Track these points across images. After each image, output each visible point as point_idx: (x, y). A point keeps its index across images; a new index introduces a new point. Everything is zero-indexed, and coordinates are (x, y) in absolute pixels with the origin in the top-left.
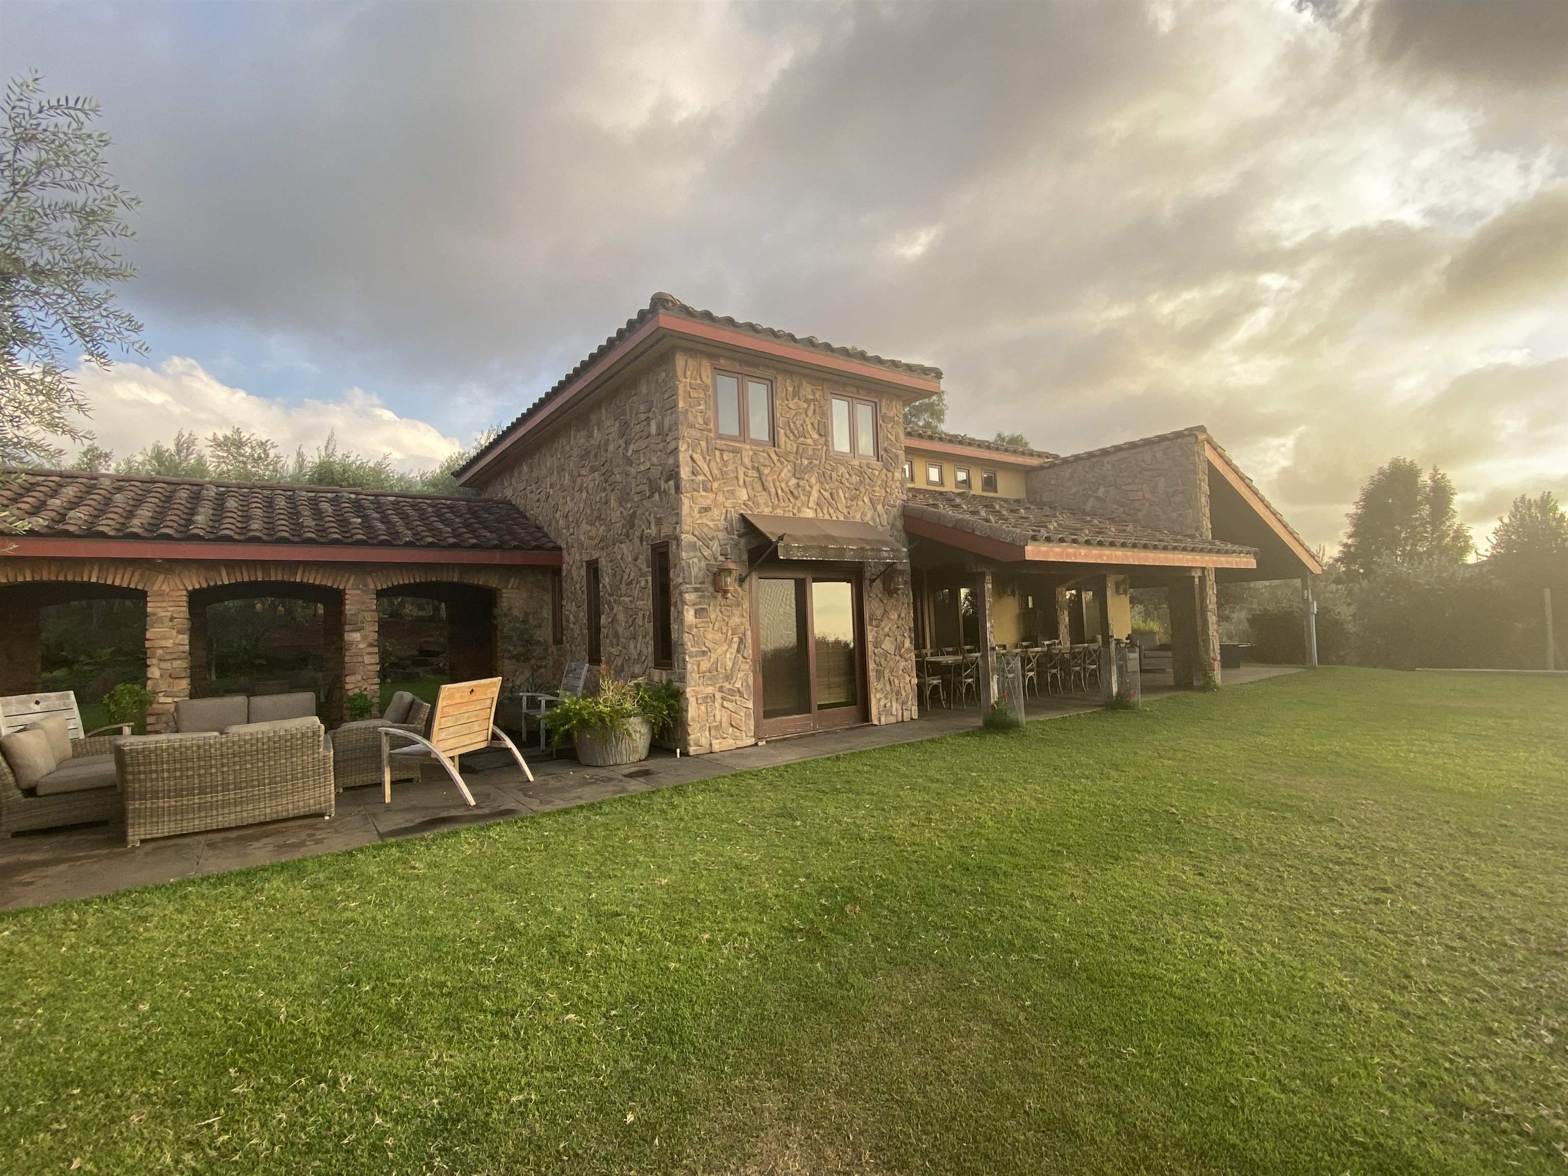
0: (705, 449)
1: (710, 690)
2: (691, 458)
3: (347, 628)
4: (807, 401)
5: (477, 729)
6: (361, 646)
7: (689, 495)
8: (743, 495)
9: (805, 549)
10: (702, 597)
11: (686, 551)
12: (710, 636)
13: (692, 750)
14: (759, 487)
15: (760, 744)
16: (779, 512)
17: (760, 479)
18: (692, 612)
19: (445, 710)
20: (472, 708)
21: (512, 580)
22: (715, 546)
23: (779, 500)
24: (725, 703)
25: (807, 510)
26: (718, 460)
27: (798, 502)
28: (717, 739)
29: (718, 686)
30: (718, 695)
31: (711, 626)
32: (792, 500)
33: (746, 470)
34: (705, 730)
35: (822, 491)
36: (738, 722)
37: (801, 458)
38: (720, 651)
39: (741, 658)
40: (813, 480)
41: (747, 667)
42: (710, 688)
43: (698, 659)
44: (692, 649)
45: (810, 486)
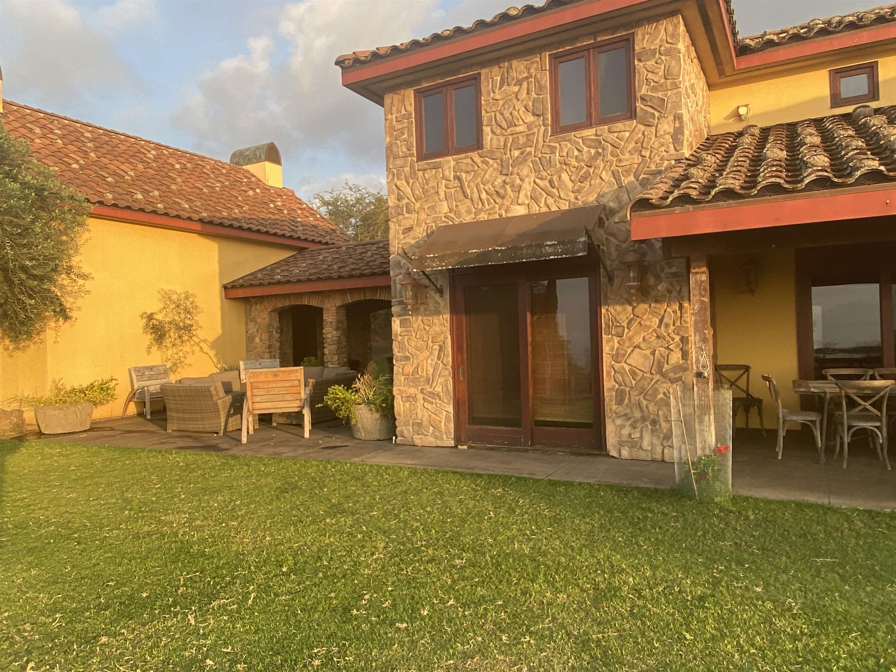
0: (408, 174)
1: (413, 391)
2: (396, 186)
7: (395, 220)
10: (406, 309)
11: (393, 270)
12: (413, 344)
13: (398, 440)
14: (460, 195)
15: (460, 447)
16: (483, 217)
17: (462, 187)
18: (398, 323)
23: (483, 204)
24: (426, 404)
25: (518, 207)
26: (420, 180)
27: (505, 201)
28: (419, 434)
29: (420, 388)
30: (420, 396)
31: (414, 334)
32: (497, 201)
33: (448, 182)
34: (408, 425)
35: (537, 180)
36: (437, 423)
37: (510, 151)
38: (421, 357)
39: (441, 365)
40: (525, 171)
41: (447, 373)
42: (412, 389)
43: (403, 363)
44: (398, 354)
45: (521, 179)
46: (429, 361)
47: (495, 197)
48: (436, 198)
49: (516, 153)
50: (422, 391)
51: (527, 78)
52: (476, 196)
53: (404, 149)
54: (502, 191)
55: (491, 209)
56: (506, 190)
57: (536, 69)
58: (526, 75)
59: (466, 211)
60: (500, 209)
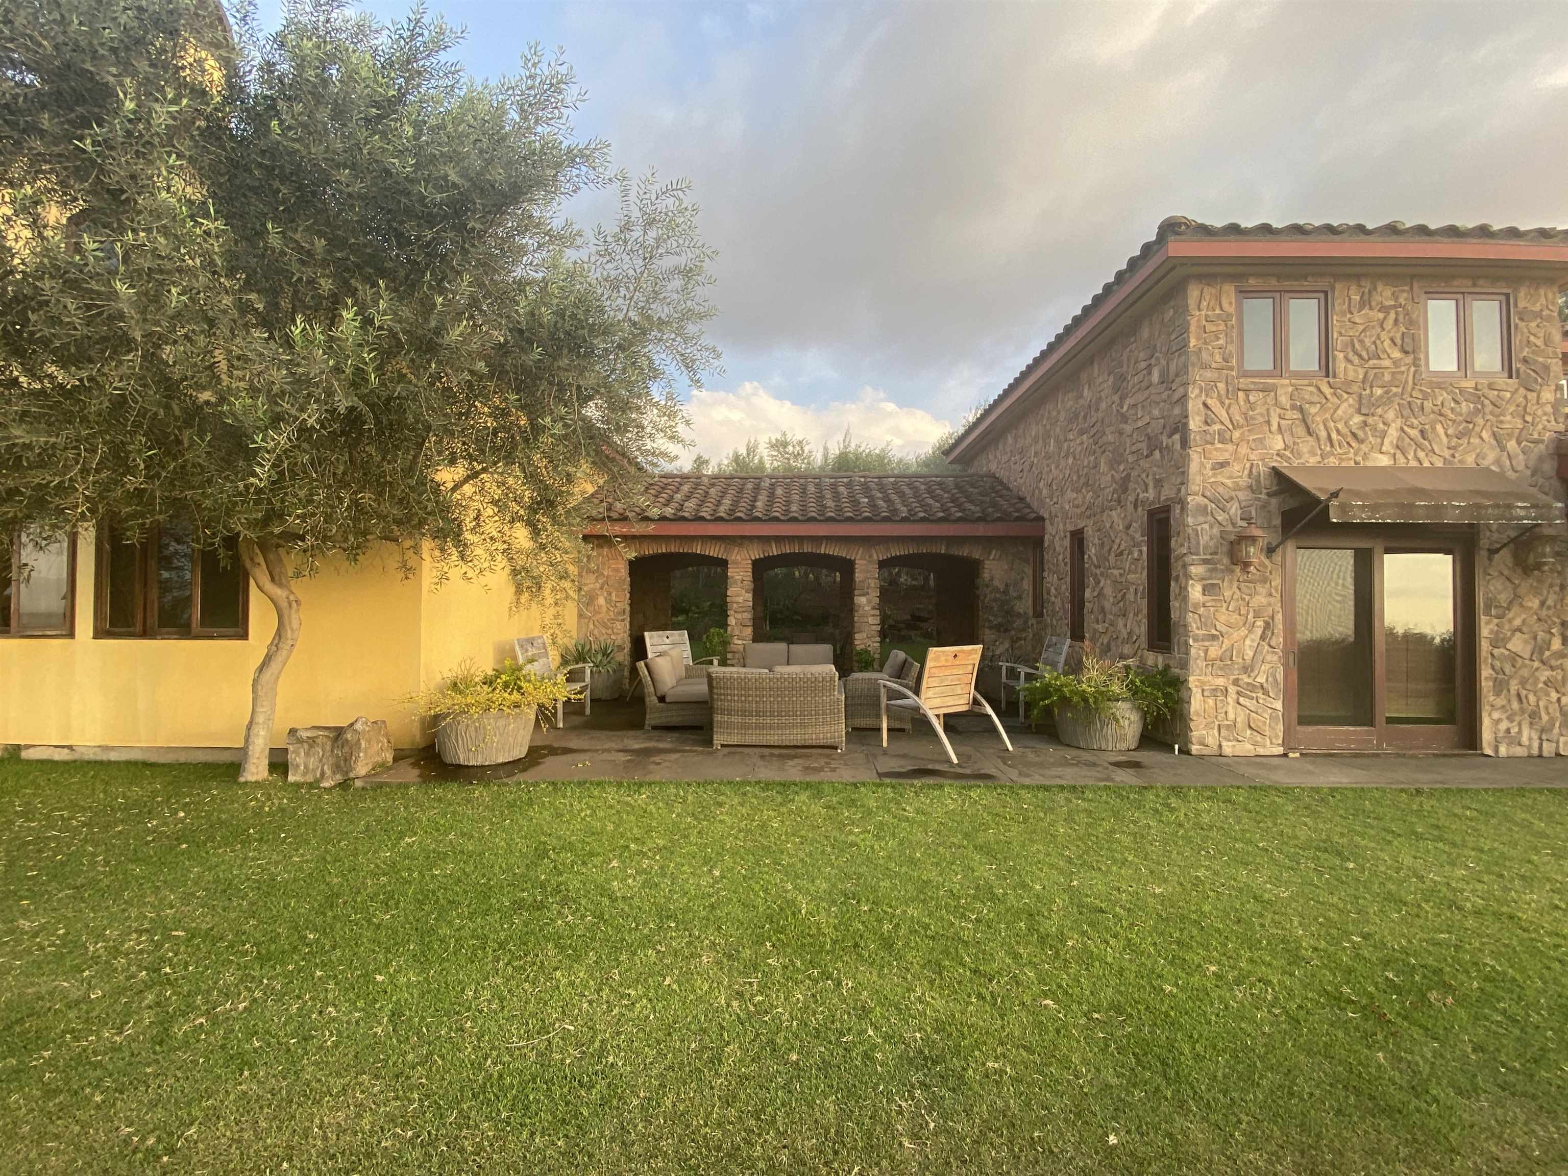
0: (1223, 392)
1: (1221, 682)
2: (1205, 405)
3: (856, 592)
4: (1385, 310)
5: (959, 692)
6: (867, 608)
7: (1199, 449)
8: (1278, 443)
9: (1374, 508)
10: (1215, 570)
11: (1194, 516)
12: (1223, 618)
13: (1195, 749)
14: (1300, 430)
15: (1291, 755)
16: (1332, 461)
17: (1304, 421)
18: (1199, 588)
19: (933, 670)
20: (955, 672)
21: (994, 552)
22: (1234, 509)
23: (1332, 445)
24: (1241, 700)
25: (1380, 456)
26: (1242, 403)
27: (1363, 446)
28: (1229, 740)
29: (1232, 677)
30: (1232, 689)
31: (1225, 605)
32: (1353, 445)
33: (1282, 411)
34: (1213, 728)
35: (1405, 428)
36: (1260, 724)
37: (1371, 387)
38: (1236, 635)
39: (1266, 647)
40: (1391, 415)
41: (1275, 658)
42: (1221, 679)
43: (1206, 643)
44: (1197, 632)
45: (1384, 423)
46: (1248, 642)
47: (1349, 439)
48: (1266, 428)
49: (1379, 392)
50: (1236, 682)
51: (1395, 307)
52: (1323, 434)
53: (1218, 358)
54: (1361, 434)
55: (1345, 453)
56: (1365, 434)
57: (1406, 299)
58: (1393, 303)
59: (1309, 452)
60: (1356, 454)
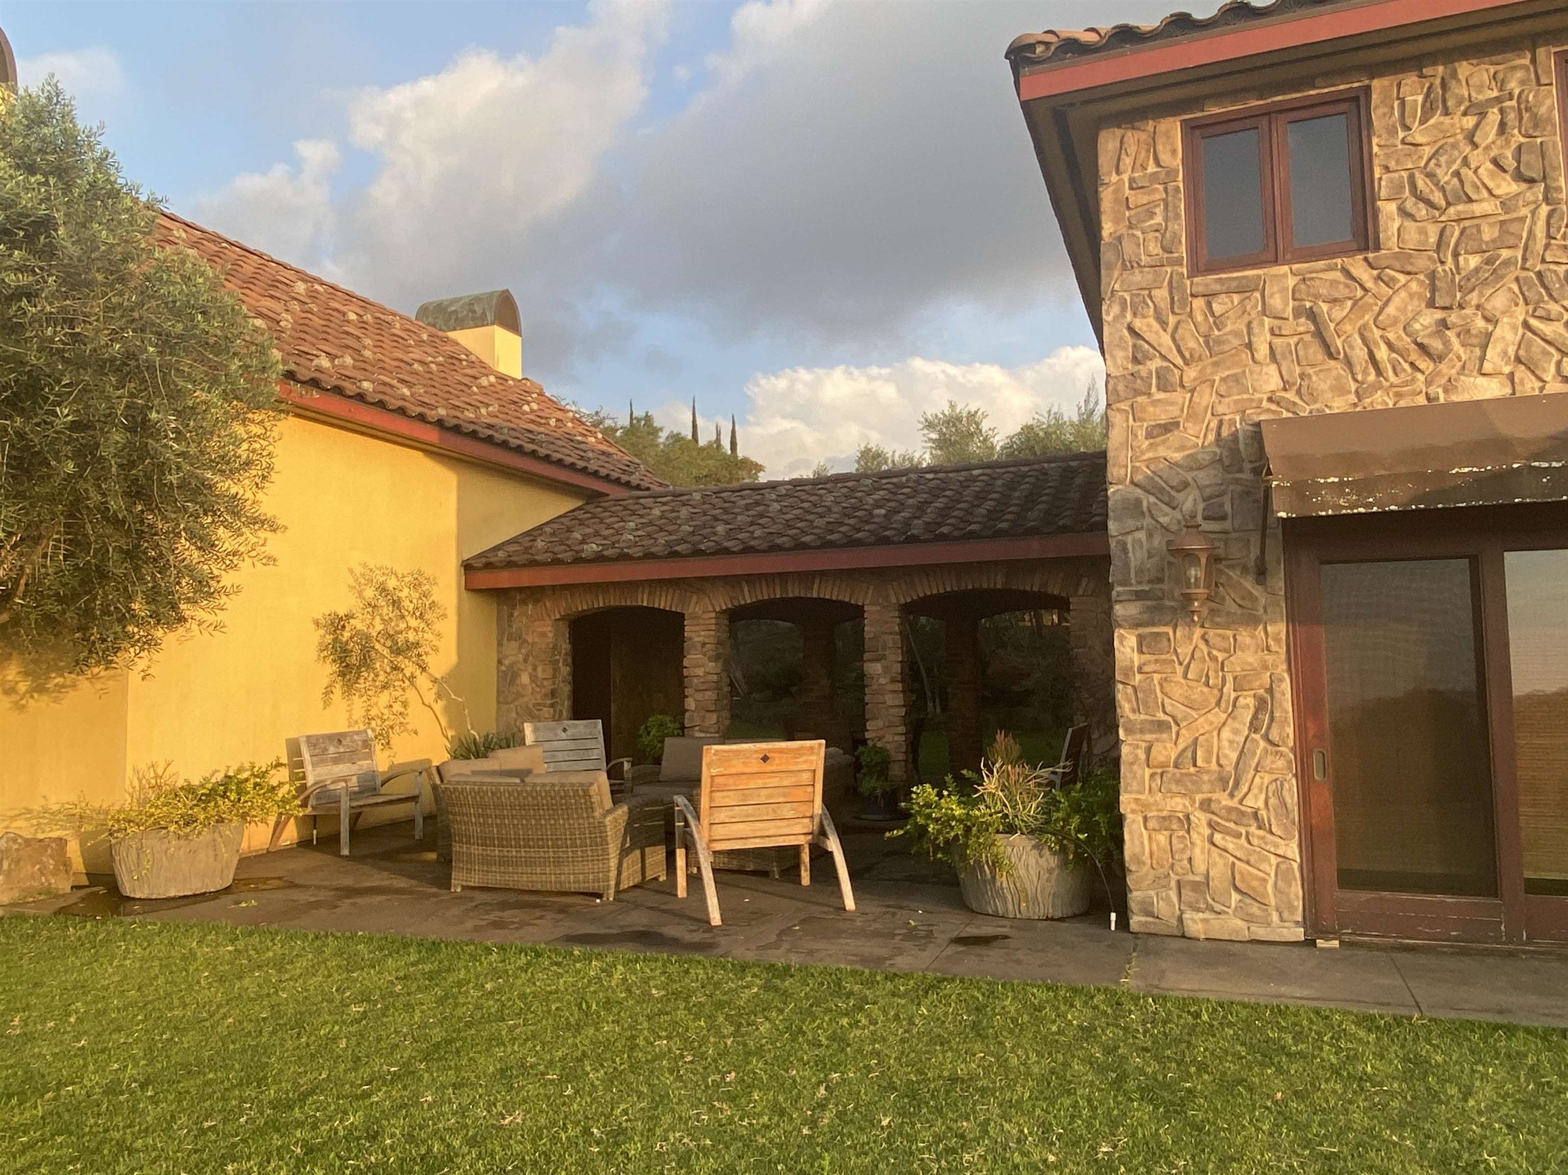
0: (1164, 305)
1: (1178, 804)
2: (1131, 329)
3: (866, 656)
4: (1477, 109)
6: (883, 681)
7: (1124, 406)
8: (1271, 380)
10: (1158, 609)
11: (1117, 519)
12: (1177, 692)
13: (1136, 921)
14: (1315, 352)
15: (1320, 943)
16: (1381, 400)
17: (1319, 335)
18: (1131, 640)
20: (774, 782)
21: (1084, 582)
22: (1190, 501)
23: (1379, 372)
24: (1218, 837)
25: (1481, 380)
26: (1199, 318)
27: (1443, 367)
28: (1199, 910)
29: (1198, 797)
30: (1200, 819)
31: (1180, 670)
32: (1422, 366)
33: (1277, 322)
34: (1166, 887)
35: (1534, 322)
36: (1255, 883)
37: (1456, 255)
38: (1202, 724)
39: (1262, 744)
40: (1499, 302)
41: (1280, 763)
42: (1178, 799)
43: (1149, 737)
44: (1132, 716)
45: (1487, 319)
46: (1226, 734)
47: (1414, 356)
48: (1246, 356)
49: (1474, 261)
50: (1206, 805)
51: (1498, 100)
52: (1360, 353)
53: (1154, 248)
54: (1436, 345)
55: (1406, 384)
56: (1447, 343)
57: (1522, 82)
58: (1495, 93)
59: (1332, 388)
60: (1428, 383)
